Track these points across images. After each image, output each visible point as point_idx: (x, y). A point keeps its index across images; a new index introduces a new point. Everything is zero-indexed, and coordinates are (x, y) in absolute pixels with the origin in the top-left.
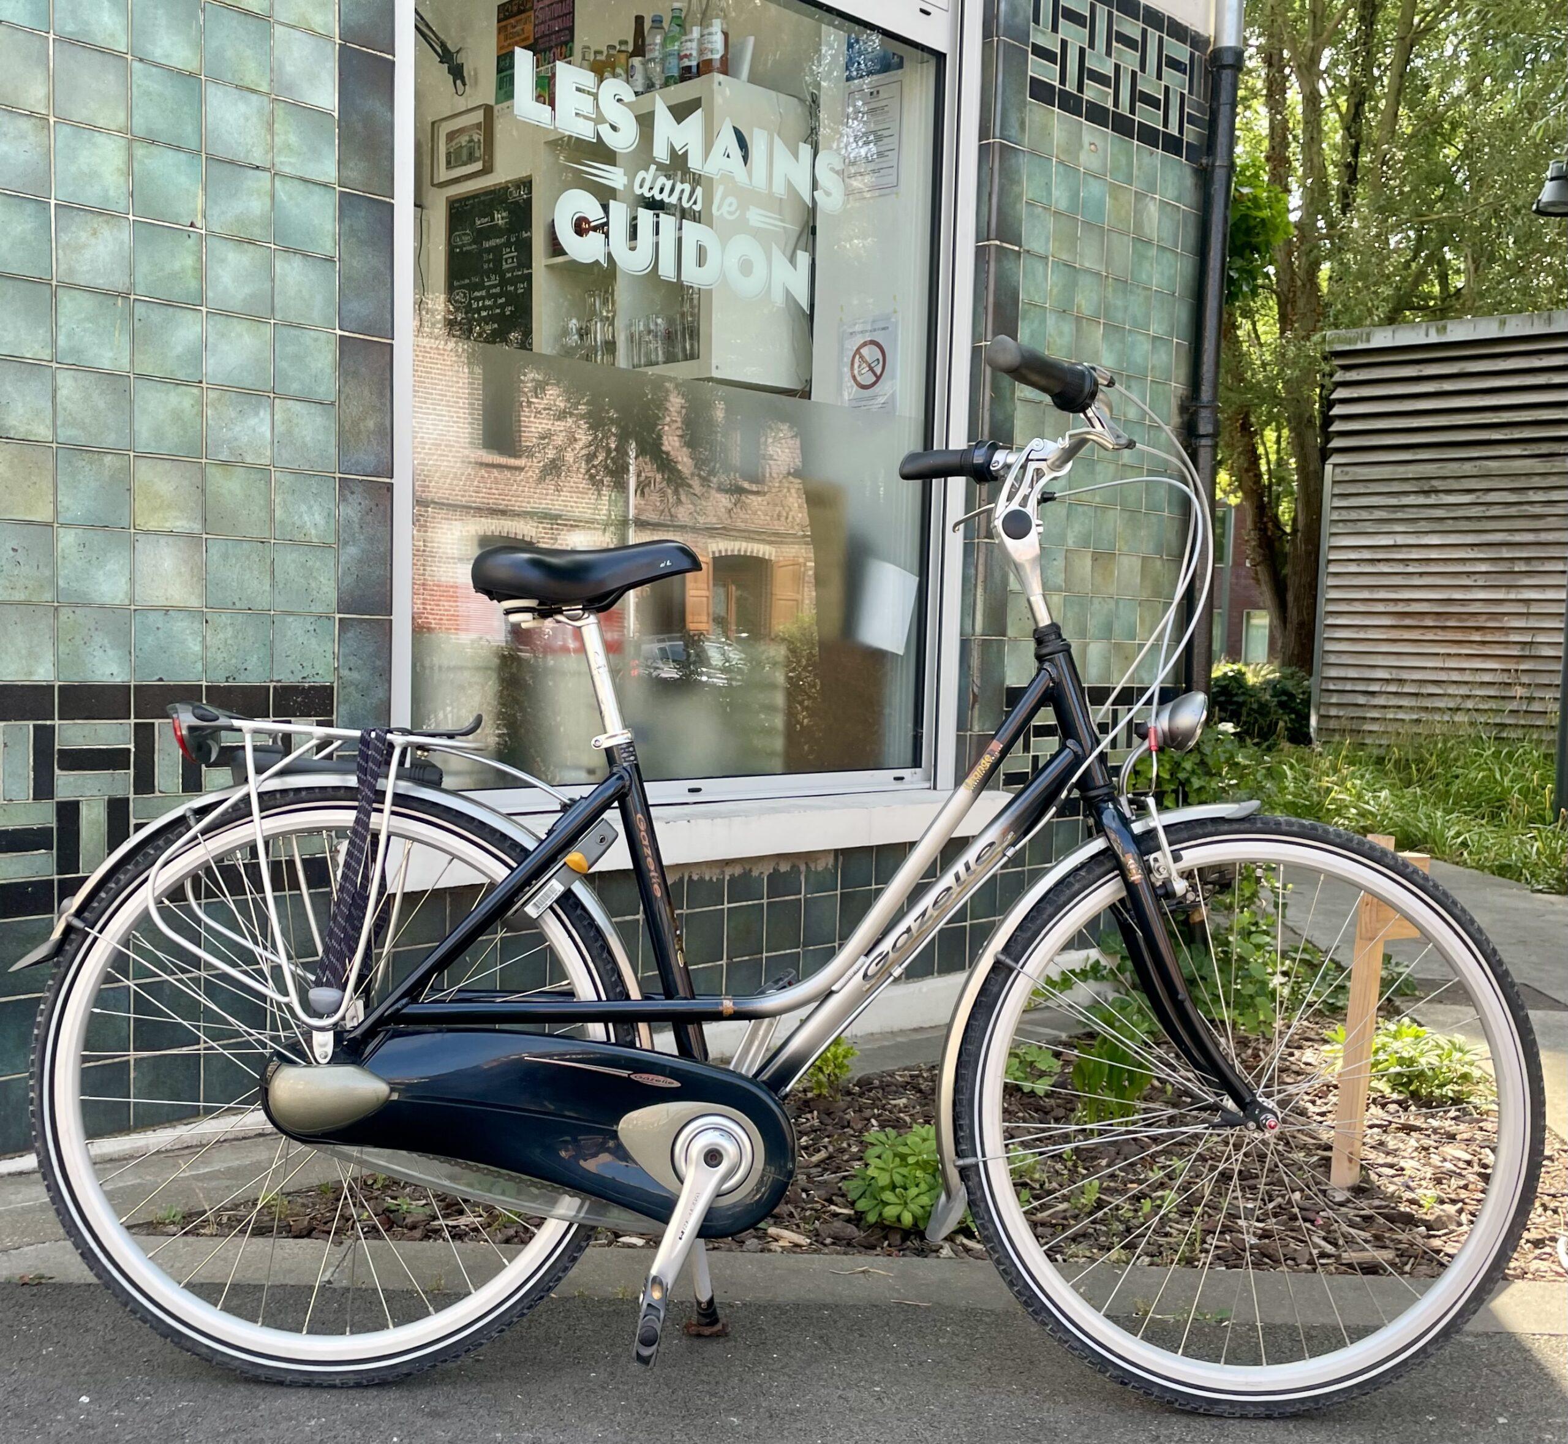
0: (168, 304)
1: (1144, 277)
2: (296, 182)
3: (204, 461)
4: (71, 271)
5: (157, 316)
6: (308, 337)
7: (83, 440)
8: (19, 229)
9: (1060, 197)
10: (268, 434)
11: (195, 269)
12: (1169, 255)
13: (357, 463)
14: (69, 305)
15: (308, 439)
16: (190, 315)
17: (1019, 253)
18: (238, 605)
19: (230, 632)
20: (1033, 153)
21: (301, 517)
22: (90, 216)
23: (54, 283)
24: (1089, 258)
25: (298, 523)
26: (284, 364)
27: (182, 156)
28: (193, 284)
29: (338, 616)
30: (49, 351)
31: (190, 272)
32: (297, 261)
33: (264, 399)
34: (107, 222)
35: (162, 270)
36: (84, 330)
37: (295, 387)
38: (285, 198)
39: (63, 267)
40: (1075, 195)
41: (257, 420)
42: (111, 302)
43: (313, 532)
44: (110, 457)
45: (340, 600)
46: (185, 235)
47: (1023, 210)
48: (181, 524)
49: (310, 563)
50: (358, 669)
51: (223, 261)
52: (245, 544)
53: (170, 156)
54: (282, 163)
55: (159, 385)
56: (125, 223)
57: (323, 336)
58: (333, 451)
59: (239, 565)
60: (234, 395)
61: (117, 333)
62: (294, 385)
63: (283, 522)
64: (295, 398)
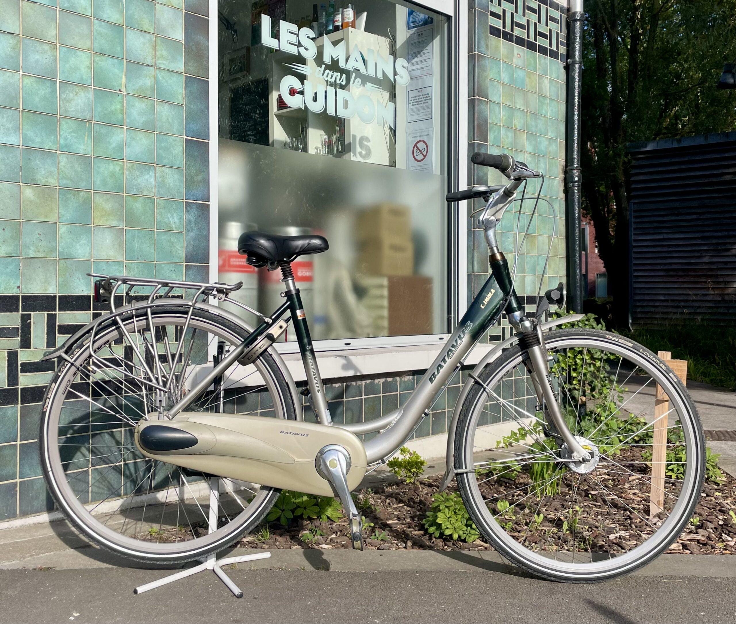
0: (110, 125)
1: (544, 112)
2: (166, 71)
3: (125, 194)
4: (66, 111)
5: (104, 130)
6: (171, 139)
7: (70, 185)
8: (43, 92)
9: (505, 77)
10: (154, 183)
11: (120, 110)
12: (555, 102)
13: (193, 195)
14: (65, 125)
15: (171, 184)
16: (119, 130)
17: (488, 102)
18: (140, 259)
19: (136, 271)
20: (492, 58)
21: (168, 219)
22: (75, 87)
23: (58, 116)
24: (519, 104)
25: (167, 222)
26: (161, 151)
27: (115, 60)
28: (120, 116)
29: (185, 264)
30: (56, 146)
32: (166, 106)
33: (152, 167)
34: (82, 89)
35: (106, 110)
36: (72, 136)
37: (166, 162)
38: (161, 79)
39: (62, 109)
40: (511, 77)
41: (149, 176)
42: (83, 124)
43: (174, 226)
44: (83, 193)
45: (186, 257)
46: (117, 95)
47: (489, 83)
48: (114, 223)
49: (172, 240)
51: (133, 106)
52: (143, 232)
53: (110, 61)
54: (159, 63)
55: (105, 161)
56: (90, 89)
57: (178, 139)
58: (183, 189)
59: (140, 241)
60: (138, 165)
61: (86, 138)
62: (165, 161)
63: (160, 222)
64: (166, 166)
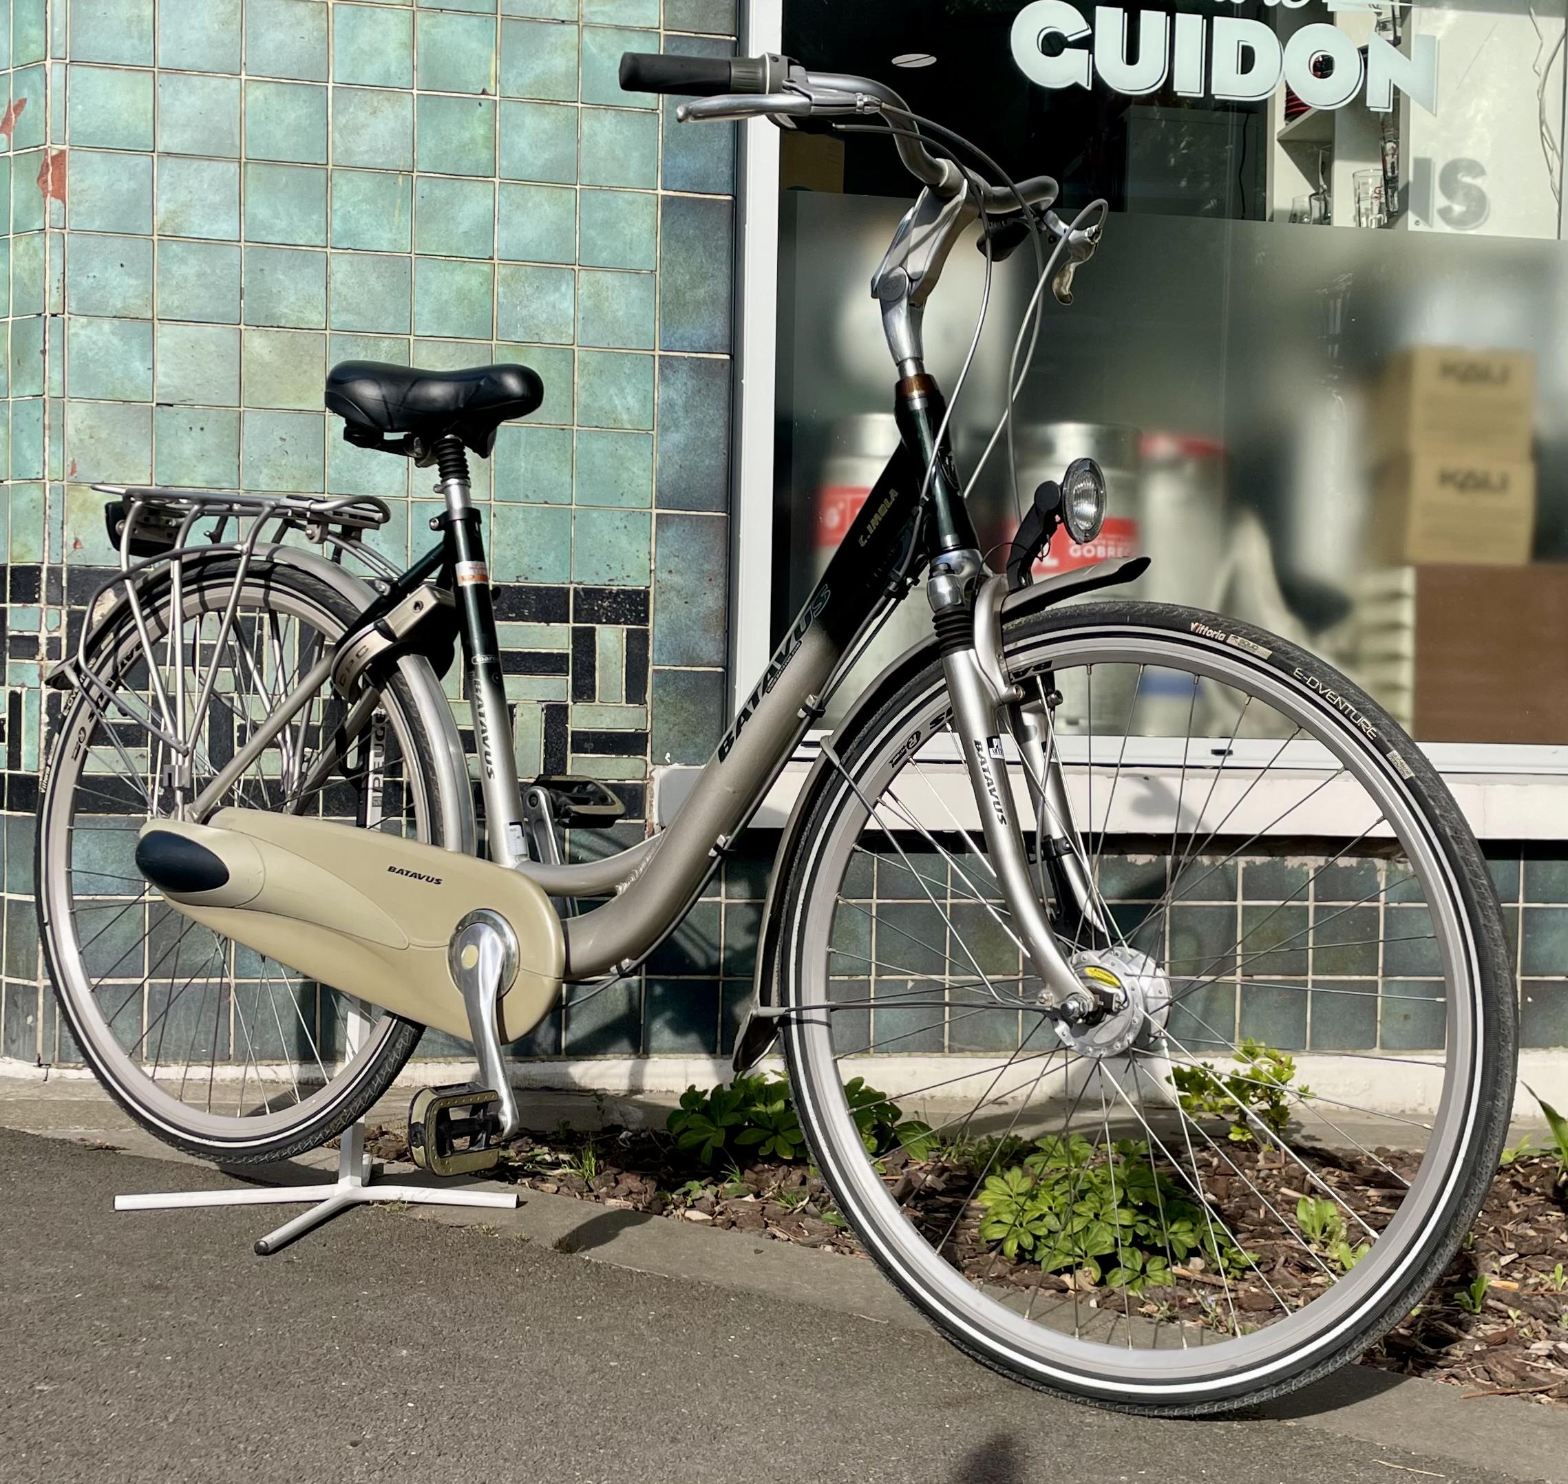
0: (458, 176)
2: (609, 32)
3: (494, 342)
4: (348, 152)
5: (441, 192)
6: (622, 200)
7: (358, 326)
8: (293, 116)
10: (573, 311)
11: (486, 138)
13: (682, 338)
14: (345, 188)
15: (620, 313)
16: (479, 188)
18: (532, 498)
19: (521, 527)
21: (611, 399)
22: (370, 95)
23: (330, 167)
25: (608, 407)
26: (592, 233)
27: (474, 21)
28: (485, 155)
29: (655, 511)
30: (323, 236)
31: (480, 141)
32: (609, 118)
33: (566, 273)
34: (387, 99)
35: (449, 142)
36: (362, 212)
37: (604, 257)
38: (594, 50)
39: (340, 150)
41: (557, 295)
42: (390, 182)
43: (625, 417)
44: (387, 342)
45: (660, 493)
46: (476, 104)
49: (621, 452)
50: (678, 571)
51: (521, 126)
52: (541, 433)
53: (461, 23)
54: (592, 13)
55: (443, 265)
56: (407, 98)
57: (640, 199)
58: (652, 327)
59: (533, 455)
60: (529, 269)
61: (397, 212)
62: (604, 254)
63: (587, 407)
64: (605, 269)
